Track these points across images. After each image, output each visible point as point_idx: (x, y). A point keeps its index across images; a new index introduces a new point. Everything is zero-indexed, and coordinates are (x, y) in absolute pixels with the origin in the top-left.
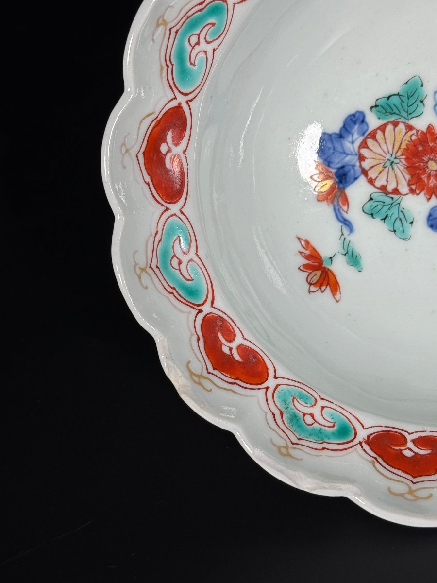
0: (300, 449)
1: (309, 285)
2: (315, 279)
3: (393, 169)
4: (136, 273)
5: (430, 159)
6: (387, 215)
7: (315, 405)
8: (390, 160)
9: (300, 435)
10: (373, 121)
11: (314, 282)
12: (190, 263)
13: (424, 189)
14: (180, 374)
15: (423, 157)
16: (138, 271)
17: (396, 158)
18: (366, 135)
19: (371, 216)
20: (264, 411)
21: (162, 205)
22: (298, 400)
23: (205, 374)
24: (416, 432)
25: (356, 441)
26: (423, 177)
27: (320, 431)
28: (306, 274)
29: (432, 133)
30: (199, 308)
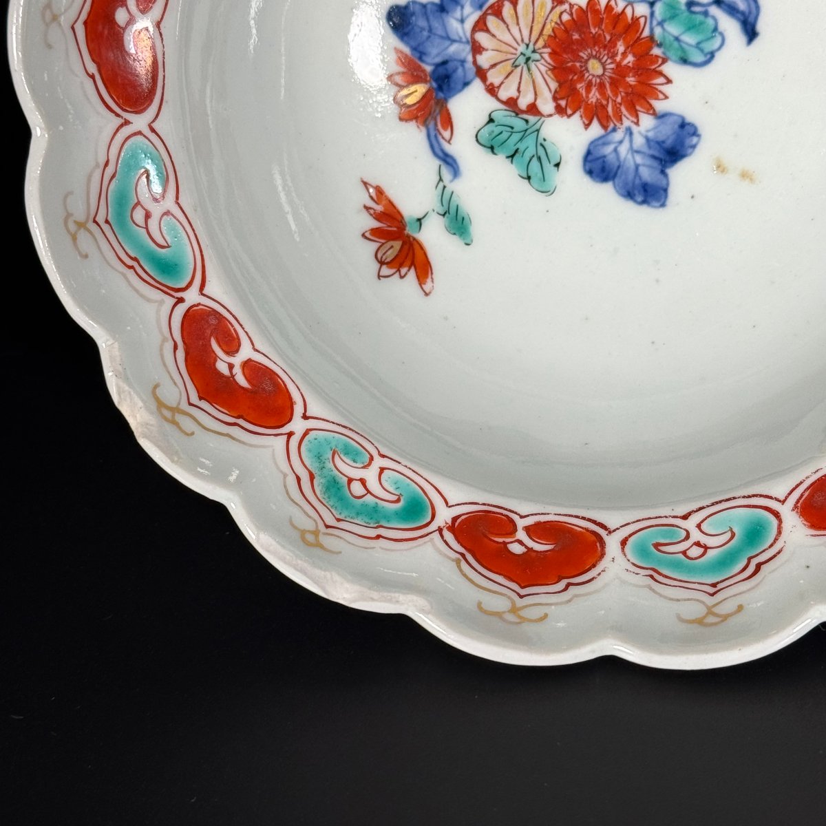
0: (338, 537)
1: (379, 265)
2: (390, 255)
3: (529, 69)
4: (68, 231)
5: (590, 57)
6: (518, 149)
7: (369, 464)
8: (524, 55)
9: (340, 514)
11: (388, 260)
12: (165, 217)
13: (580, 108)
14: (140, 404)
15: (581, 51)
16: (72, 227)
17: (534, 51)
18: (485, 8)
19: (490, 150)
20: (281, 472)
21: (118, 115)
22: (342, 456)
23: (184, 406)
24: (532, 515)
25: (433, 527)
26: (579, 86)
27: (375, 509)
28: (374, 246)
29: (597, 12)
30: (179, 295)
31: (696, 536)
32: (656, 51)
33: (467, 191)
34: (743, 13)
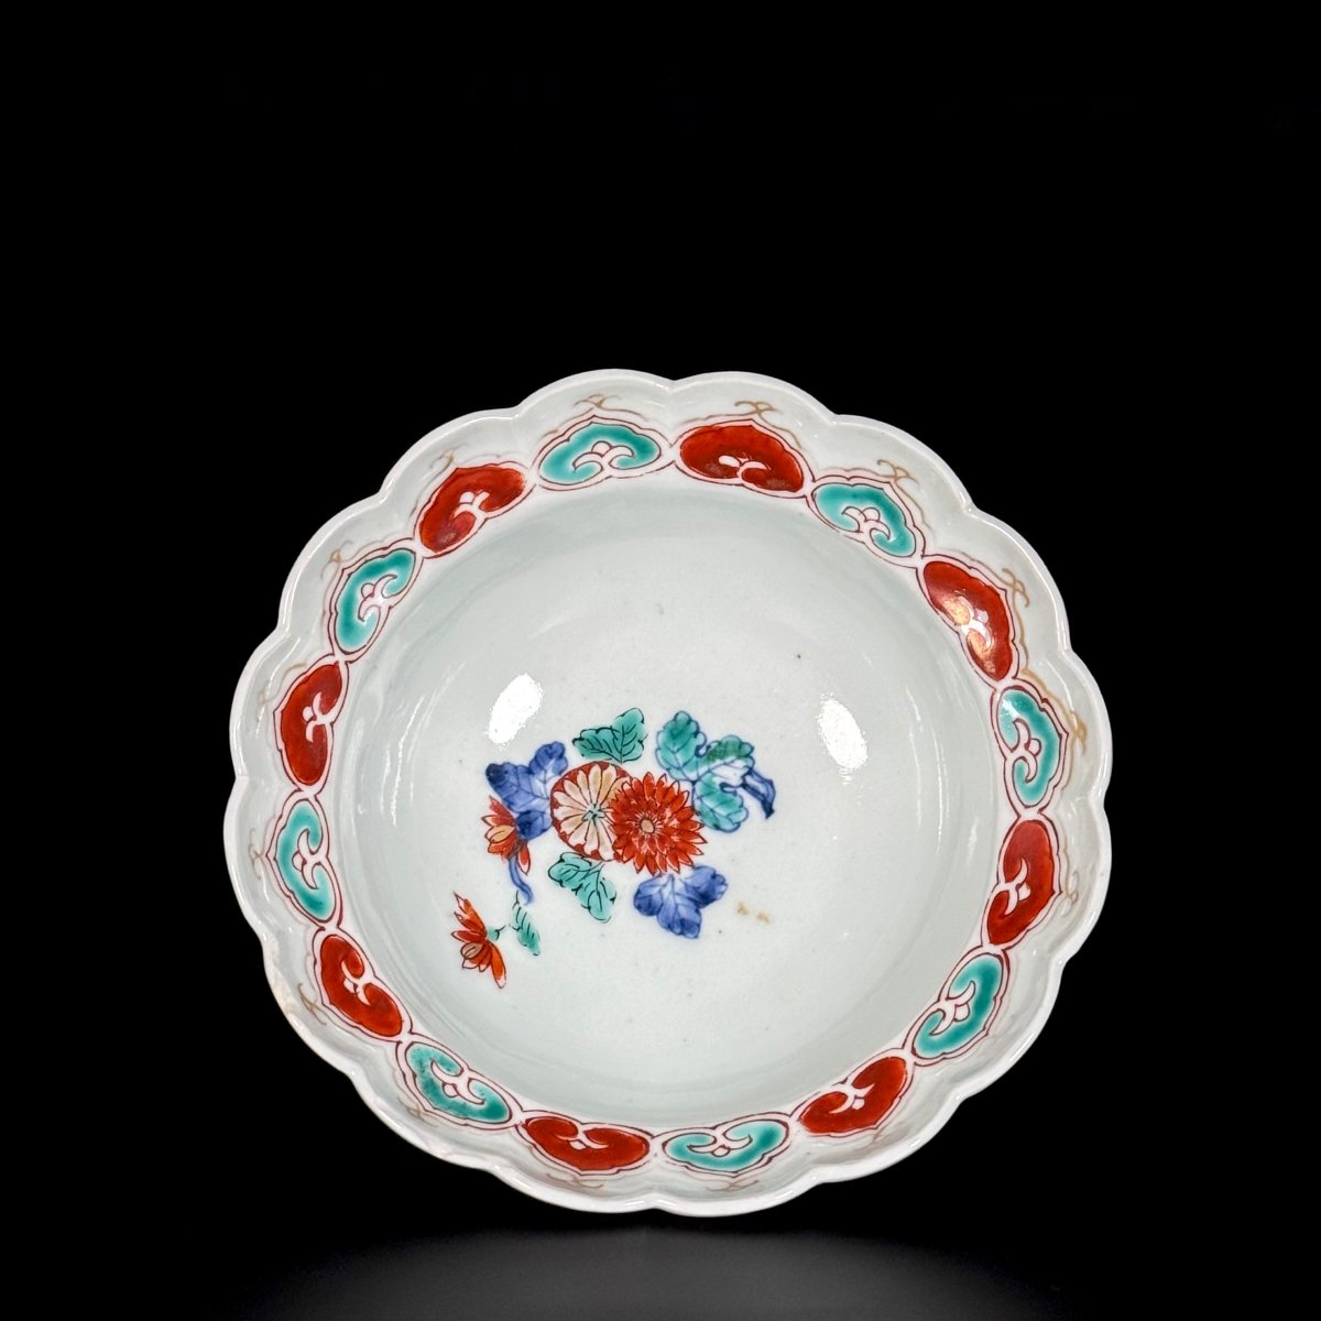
0: (435, 1119)
1: (463, 959)
2: (472, 953)
3: (595, 824)
5: (644, 818)
6: (581, 885)
7: (460, 1074)
8: (592, 812)
9: (436, 1104)
10: (575, 759)
11: (471, 956)
12: (317, 866)
13: (634, 856)
15: (637, 813)
16: (252, 855)
17: (600, 810)
18: (564, 774)
19: (559, 883)
20: (391, 1067)
21: (294, 783)
22: (439, 1065)
23: (319, 1004)
24: (590, 1123)
25: (511, 1123)
26: (633, 839)
27: (464, 1106)
28: (461, 944)
29: (651, 785)
30: (322, 925)
31: (721, 1141)
32: (695, 818)
33: (536, 914)
34: (763, 795)
